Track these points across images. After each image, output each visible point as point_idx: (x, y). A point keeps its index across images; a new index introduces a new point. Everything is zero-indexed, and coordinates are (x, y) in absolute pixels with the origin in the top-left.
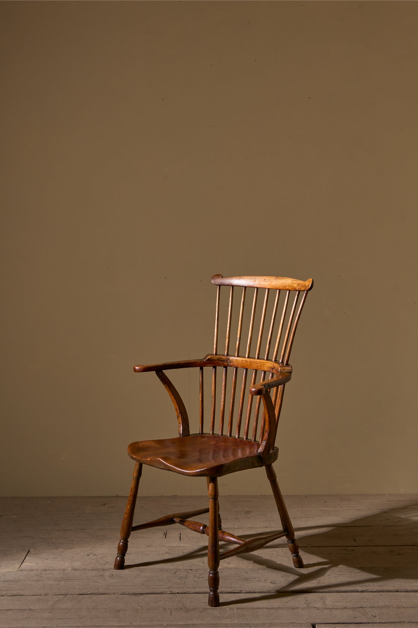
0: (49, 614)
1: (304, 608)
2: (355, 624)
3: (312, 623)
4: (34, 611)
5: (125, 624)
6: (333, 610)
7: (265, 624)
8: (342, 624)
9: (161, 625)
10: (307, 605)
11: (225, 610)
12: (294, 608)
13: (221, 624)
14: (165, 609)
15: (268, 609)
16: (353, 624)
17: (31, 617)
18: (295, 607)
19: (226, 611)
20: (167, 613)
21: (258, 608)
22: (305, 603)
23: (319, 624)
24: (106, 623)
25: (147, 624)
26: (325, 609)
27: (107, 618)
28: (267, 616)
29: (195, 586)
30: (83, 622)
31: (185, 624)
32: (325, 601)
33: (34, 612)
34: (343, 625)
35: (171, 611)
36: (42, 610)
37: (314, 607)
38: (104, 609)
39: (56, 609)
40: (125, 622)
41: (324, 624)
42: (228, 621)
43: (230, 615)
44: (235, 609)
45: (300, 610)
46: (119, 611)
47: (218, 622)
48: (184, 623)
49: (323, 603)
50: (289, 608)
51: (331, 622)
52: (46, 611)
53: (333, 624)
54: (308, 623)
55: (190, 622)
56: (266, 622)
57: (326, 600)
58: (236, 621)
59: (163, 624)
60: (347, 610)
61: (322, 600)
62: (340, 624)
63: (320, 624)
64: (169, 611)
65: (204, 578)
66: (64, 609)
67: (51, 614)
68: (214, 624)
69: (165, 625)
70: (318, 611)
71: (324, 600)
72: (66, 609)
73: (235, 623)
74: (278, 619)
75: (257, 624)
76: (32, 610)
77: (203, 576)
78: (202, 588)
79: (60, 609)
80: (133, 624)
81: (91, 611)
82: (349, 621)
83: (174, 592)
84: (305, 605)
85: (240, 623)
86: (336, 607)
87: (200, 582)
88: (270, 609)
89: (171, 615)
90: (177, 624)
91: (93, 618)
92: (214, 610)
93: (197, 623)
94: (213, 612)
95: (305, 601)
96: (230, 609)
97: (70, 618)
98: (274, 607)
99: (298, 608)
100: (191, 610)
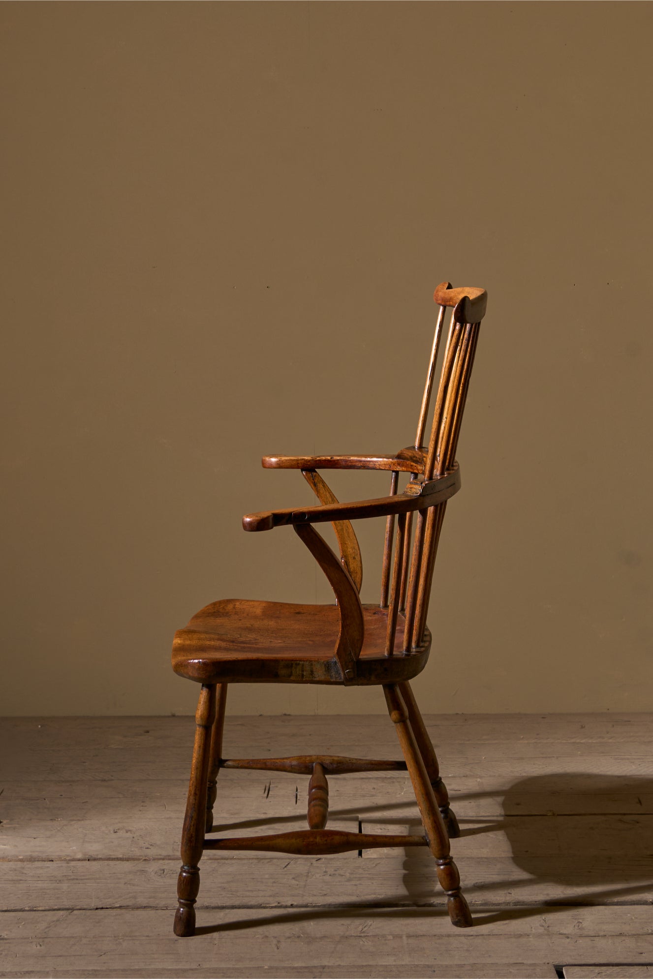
0: (39, 947)
1: (540, 936)
2: (640, 967)
3: (556, 963)
4: (8, 941)
5: (187, 967)
6: (597, 939)
7: (462, 967)
8: (614, 967)
9: (258, 967)
10: (545, 929)
11: (386, 940)
12: (520, 936)
13: (376, 965)
14: (267, 937)
15: (469, 938)
16: (635, 967)
17: (3, 953)
18: (522, 933)
19: (387, 942)
20: (270, 944)
21: (449, 936)
22: (543, 926)
23: (568, 967)
24: (150, 965)
25: (231, 966)
26: (581, 936)
27: (153, 954)
28: (468, 950)
29: (325, 893)
30: (104, 963)
31: (307, 966)
32: (581, 921)
33: (8, 943)
34: (617, 967)
35: (279, 942)
36: (25, 938)
37: (560, 934)
38: (148, 938)
39: (52, 938)
40: (187, 962)
41: (579, 967)
42: (390, 961)
43: (394, 948)
44: (404, 938)
45: (531, 939)
46: (176, 941)
47: (371, 963)
48: (304, 965)
49: (578, 925)
50: (510, 934)
51: (592, 962)
52: (32, 942)
53: (598, 967)
54: (548, 963)
55: (315, 962)
56: (466, 963)
57: (583, 919)
58: (406, 960)
59: (262, 966)
60: (623, 938)
61: (576, 919)
62: (611, 967)
63: (571, 967)
64: (275, 942)
65: (342, 876)
66: (67, 937)
67: (43, 947)
68: (363, 966)
69: (266, 967)
70: (568, 940)
71: (578, 919)
72: (73, 937)
73: (403, 963)
74: (490, 956)
75: (447, 966)
76: (6, 939)
77: (342, 872)
78: (338, 895)
79: (61, 937)
80: (205, 967)
81: (121, 941)
82: (629, 961)
83: (284, 904)
84: (541, 930)
85: (413, 963)
86: (602, 933)
87: (334, 883)
88: (473, 937)
89: (278, 948)
90: (290, 967)
91: (124, 954)
92: (364, 939)
93: (330, 964)
94: (361, 943)
95: (542, 920)
96: (394, 937)
97: (81, 955)
98: (481, 933)
99: (528, 935)
100: (317, 940)
